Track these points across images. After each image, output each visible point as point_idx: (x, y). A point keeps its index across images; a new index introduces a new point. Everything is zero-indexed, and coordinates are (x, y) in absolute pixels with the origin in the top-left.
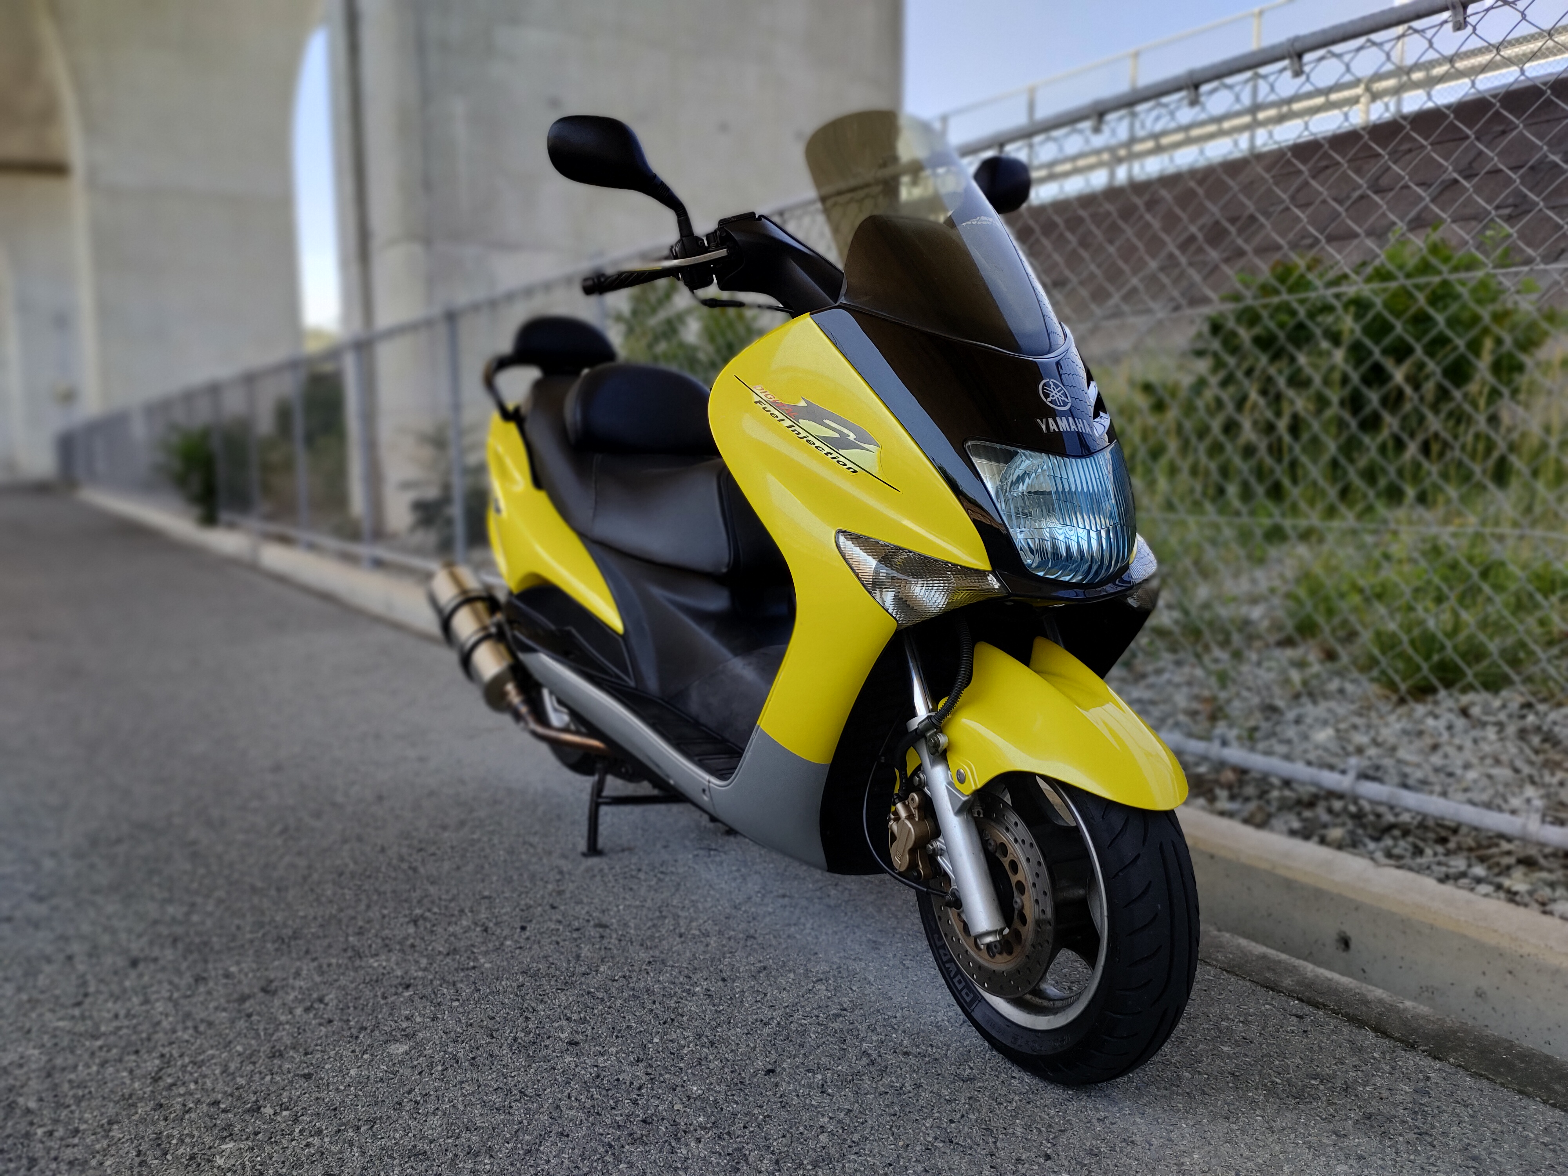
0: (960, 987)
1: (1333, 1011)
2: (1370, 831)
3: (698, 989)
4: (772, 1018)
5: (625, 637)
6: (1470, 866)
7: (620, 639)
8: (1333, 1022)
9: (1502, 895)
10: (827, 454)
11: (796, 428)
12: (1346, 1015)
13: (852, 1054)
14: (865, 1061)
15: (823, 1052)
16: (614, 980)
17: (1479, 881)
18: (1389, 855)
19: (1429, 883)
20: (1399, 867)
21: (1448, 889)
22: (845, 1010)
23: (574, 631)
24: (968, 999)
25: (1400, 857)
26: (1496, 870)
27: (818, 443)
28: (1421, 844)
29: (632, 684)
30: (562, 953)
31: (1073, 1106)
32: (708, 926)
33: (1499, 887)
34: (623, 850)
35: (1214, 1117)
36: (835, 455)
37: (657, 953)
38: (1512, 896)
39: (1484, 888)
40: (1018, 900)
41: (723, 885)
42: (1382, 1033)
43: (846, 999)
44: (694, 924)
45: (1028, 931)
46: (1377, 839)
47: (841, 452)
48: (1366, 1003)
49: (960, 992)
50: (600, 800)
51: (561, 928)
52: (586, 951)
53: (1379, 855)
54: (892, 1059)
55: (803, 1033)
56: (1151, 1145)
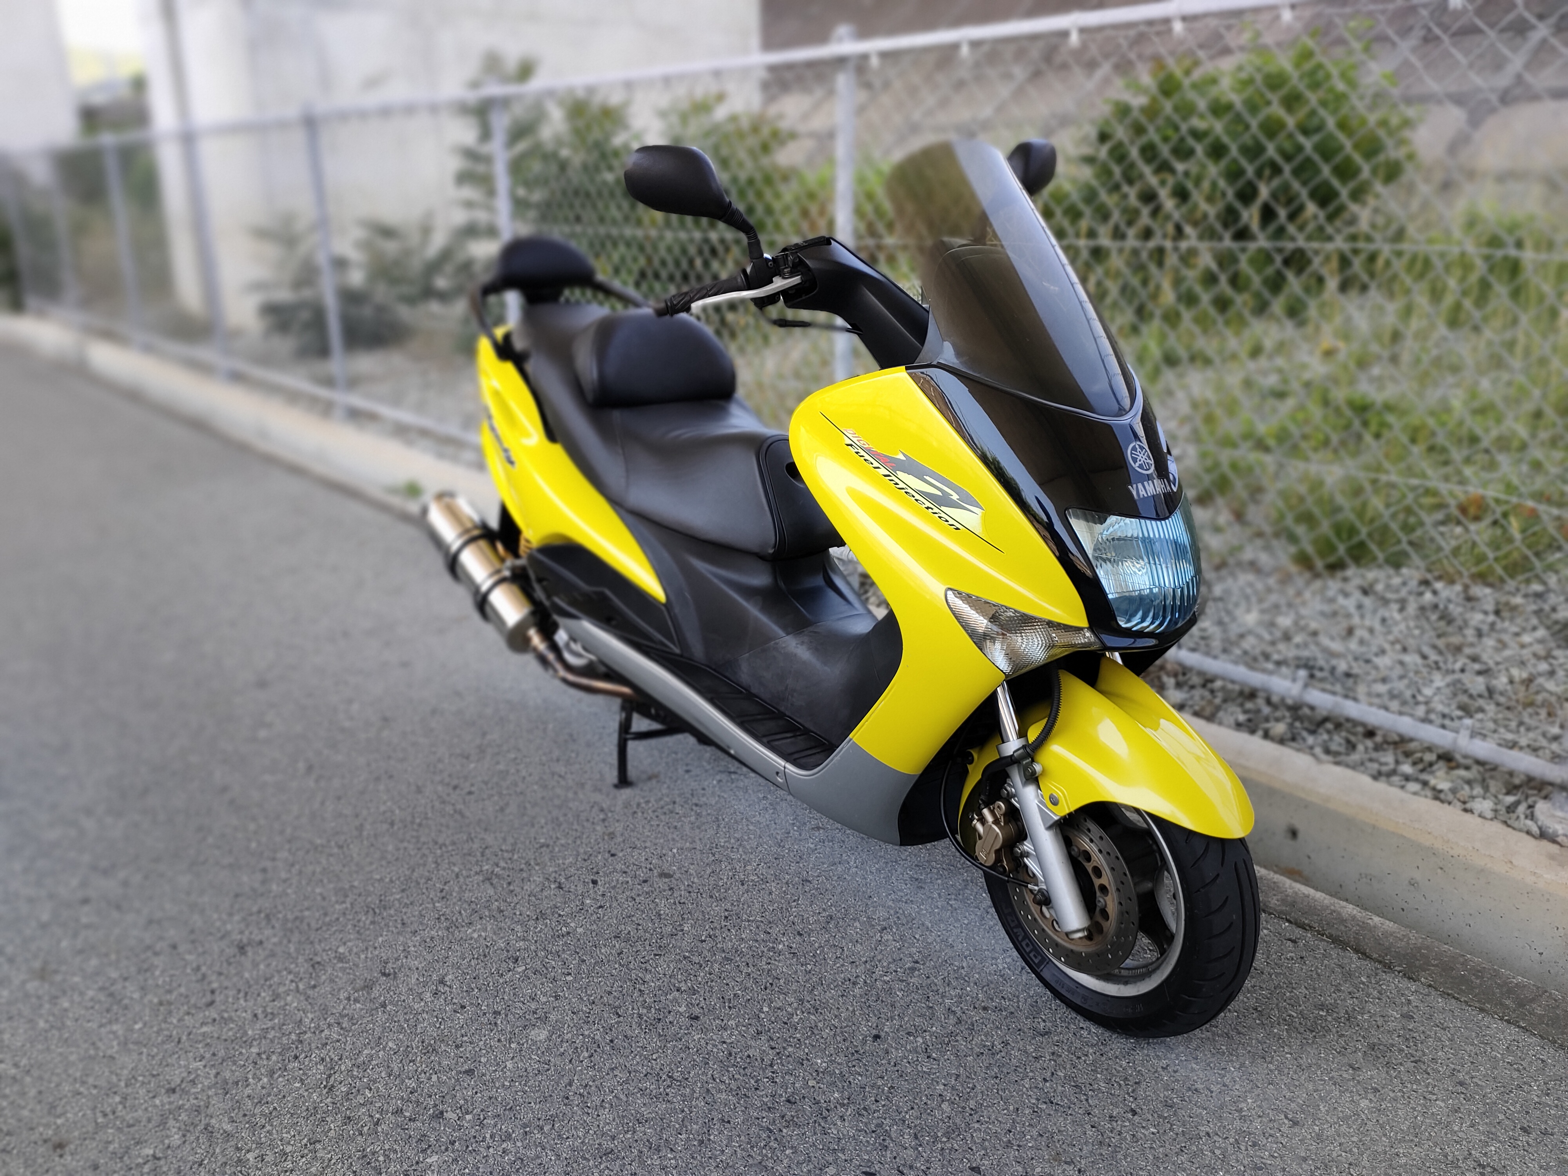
0: (1028, 950)
1: (1319, 932)
2: (1306, 724)
3: (781, 946)
4: (857, 977)
5: (668, 605)
6: (1397, 762)
7: (663, 608)
8: (1322, 945)
9: (1429, 793)
10: (928, 508)
11: (893, 478)
12: (1330, 936)
13: (940, 1011)
14: (952, 1020)
15: (914, 1012)
16: (702, 941)
17: (1407, 778)
18: (1327, 751)
19: (1365, 780)
20: (1337, 764)
21: (1381, 786)
22: (917, 962)
23: (608, 593)
24: (1036, 961)
25: (1337, 754)
26: (1420, 766)
27: (917, 497)
28: (1353, 739)
29: (677, 651)
30: (643, 912)
31: (1139, 1055)
32: (762, 869)
33: (1425, 784)
35: (1253, 1056)
36: (936, 510)
37: (729, 906)
38: (1437, 795)
39: (1414, 786)
40: (1101, 900)
41: (757, 818)
42: (1362, 953)
43: (914, 950)
44: (749, 868)
45: (1110, 926)
46: (1313, 732)
47: (943, 508)
48: (1343, 921)
50: (627, 734)
51: (629, 879)
52: (663, 906)
53: (1318, 750)
54: (976, 1016)
55: (890, 992)
56: (1212, 1092)
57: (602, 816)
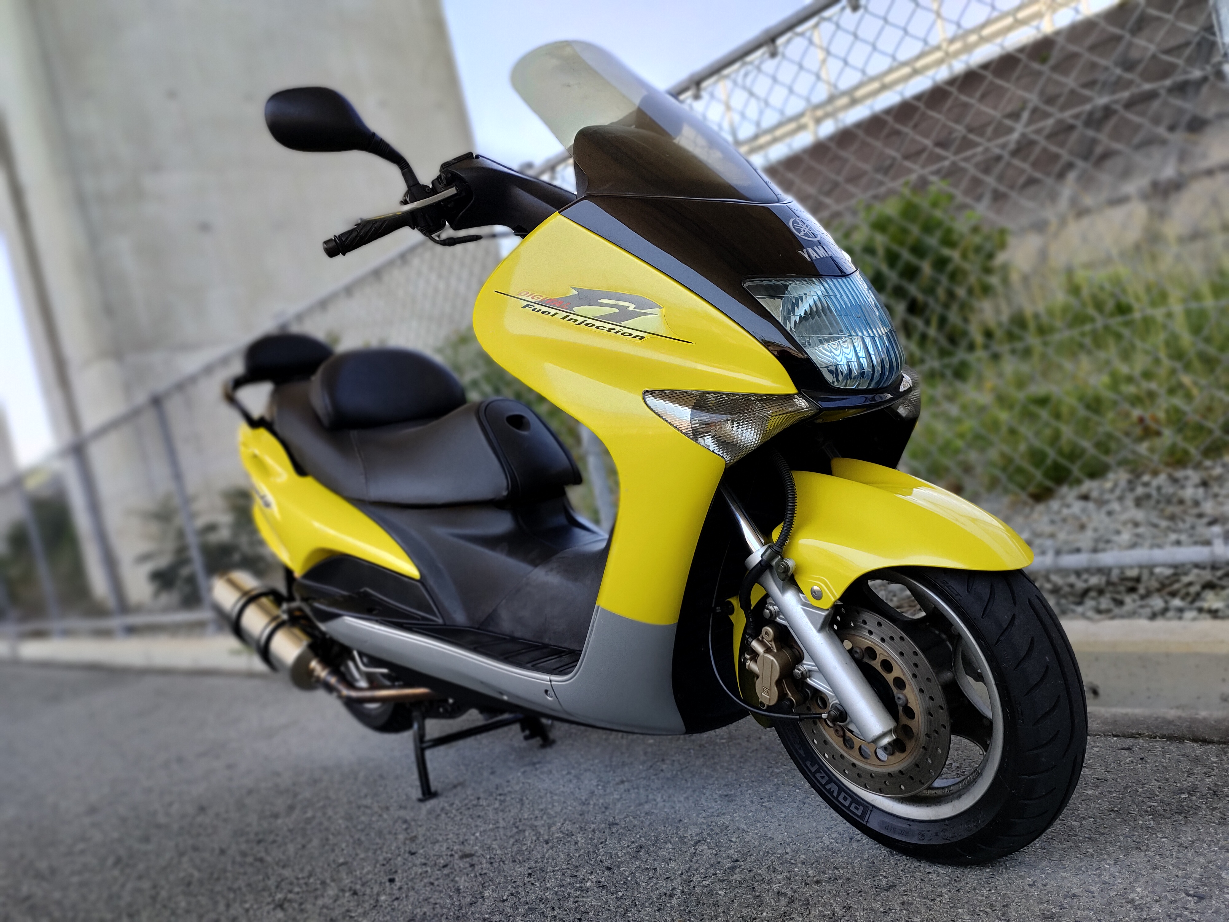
0: (847, 804)
1: (1150, 737)
2: (1071, 599)
3: (588, 884)
4: (674, 889)
5: (422, 581)
6: (1166, 602)
7: (419, 584)
8: (1157, 745)
9: (1207, 616)
10: (609, 330)
11: (572, 316)
12: (1163, 736)
13: (768, 898)
14: (783, 901)
15: (740, 905)
16: (504, 901)
17: (1181, 610)
18: (1099, 611)
19: (1143, 623)
20: (1113, 618)
21: (1160, 623)
22: (737, 861)
23: (369, 590)
24: (859, 813)
25: (1108, 611)
26: (1189, 599)
27: (597, 324)
28: (1118, 597)
29: (440, 621)
30: (441, 892)
31: (999, 881)
32: (568, 826)
33: (1200, 610)
34: (455, 787)
36: (618, 329)
37: (532, 864)
38: (1214, 614)
39: (1189, 614)
40: (901, 696)
41: (562, 789)
42: (1201, 741)
43: (732, 851)
44: (554, 829)
45: (919, 724)
46: (1080, 603)
47: (623, 324)
48: (1170, 722)
49: (848, 808)
50: (425, 745)
51: (429, 869)
52: (462, 882)
53: (1090, 613)
54: (808, 892)
55: (711, 893)
56: (1092, 893)
57: (404, 826)
